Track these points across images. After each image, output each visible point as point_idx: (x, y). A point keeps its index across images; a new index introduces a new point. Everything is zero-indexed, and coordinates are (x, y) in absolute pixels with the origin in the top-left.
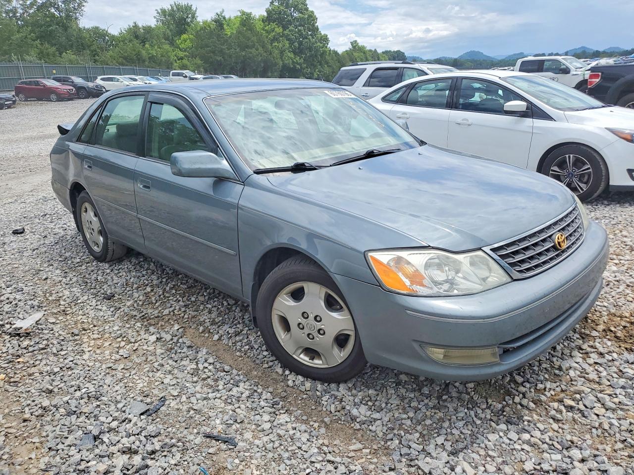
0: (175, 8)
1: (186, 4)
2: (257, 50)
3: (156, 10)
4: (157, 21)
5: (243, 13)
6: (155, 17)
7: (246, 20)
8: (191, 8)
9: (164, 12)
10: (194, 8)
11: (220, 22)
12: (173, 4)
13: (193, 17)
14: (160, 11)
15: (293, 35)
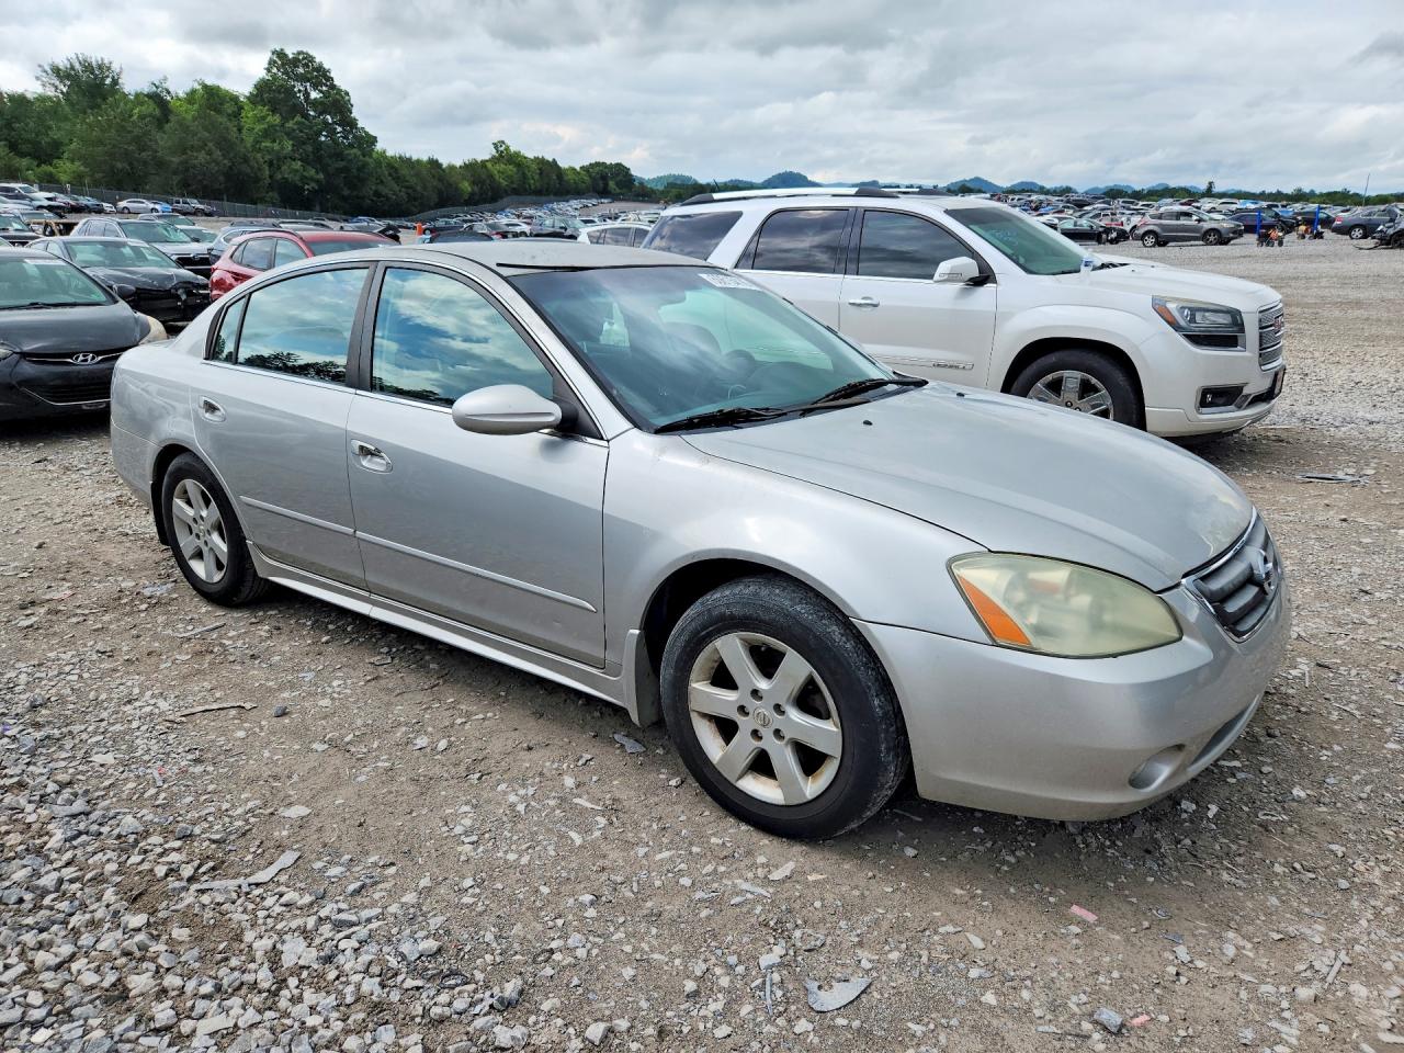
0: (77, 66)
1: (99, 60)
2: (210, 153)
3: (40, 66)
4: (44, 85)
5: (205, 87)
6: (37, 78)
7: (212, 98)
8: (109, 68)
9: (56, 71)
10: (115, 67)
11: (157, 100)
12: (74, 57)
13: (115, 82)
14: (48, 68)
15: (301, 131)
